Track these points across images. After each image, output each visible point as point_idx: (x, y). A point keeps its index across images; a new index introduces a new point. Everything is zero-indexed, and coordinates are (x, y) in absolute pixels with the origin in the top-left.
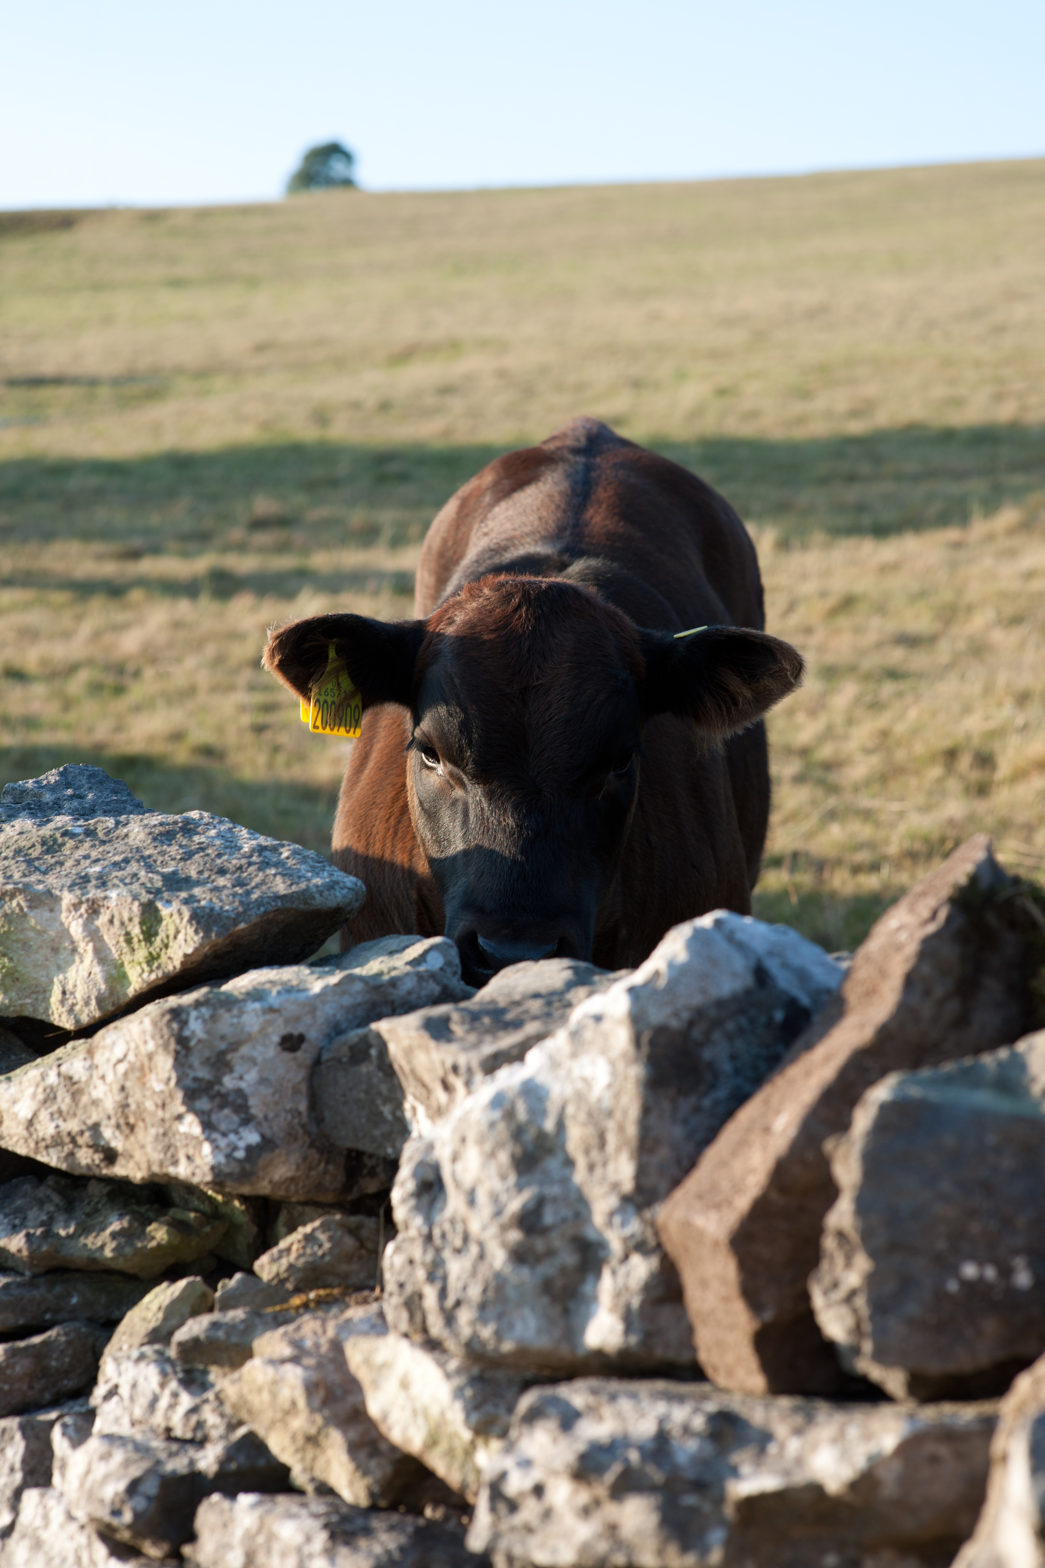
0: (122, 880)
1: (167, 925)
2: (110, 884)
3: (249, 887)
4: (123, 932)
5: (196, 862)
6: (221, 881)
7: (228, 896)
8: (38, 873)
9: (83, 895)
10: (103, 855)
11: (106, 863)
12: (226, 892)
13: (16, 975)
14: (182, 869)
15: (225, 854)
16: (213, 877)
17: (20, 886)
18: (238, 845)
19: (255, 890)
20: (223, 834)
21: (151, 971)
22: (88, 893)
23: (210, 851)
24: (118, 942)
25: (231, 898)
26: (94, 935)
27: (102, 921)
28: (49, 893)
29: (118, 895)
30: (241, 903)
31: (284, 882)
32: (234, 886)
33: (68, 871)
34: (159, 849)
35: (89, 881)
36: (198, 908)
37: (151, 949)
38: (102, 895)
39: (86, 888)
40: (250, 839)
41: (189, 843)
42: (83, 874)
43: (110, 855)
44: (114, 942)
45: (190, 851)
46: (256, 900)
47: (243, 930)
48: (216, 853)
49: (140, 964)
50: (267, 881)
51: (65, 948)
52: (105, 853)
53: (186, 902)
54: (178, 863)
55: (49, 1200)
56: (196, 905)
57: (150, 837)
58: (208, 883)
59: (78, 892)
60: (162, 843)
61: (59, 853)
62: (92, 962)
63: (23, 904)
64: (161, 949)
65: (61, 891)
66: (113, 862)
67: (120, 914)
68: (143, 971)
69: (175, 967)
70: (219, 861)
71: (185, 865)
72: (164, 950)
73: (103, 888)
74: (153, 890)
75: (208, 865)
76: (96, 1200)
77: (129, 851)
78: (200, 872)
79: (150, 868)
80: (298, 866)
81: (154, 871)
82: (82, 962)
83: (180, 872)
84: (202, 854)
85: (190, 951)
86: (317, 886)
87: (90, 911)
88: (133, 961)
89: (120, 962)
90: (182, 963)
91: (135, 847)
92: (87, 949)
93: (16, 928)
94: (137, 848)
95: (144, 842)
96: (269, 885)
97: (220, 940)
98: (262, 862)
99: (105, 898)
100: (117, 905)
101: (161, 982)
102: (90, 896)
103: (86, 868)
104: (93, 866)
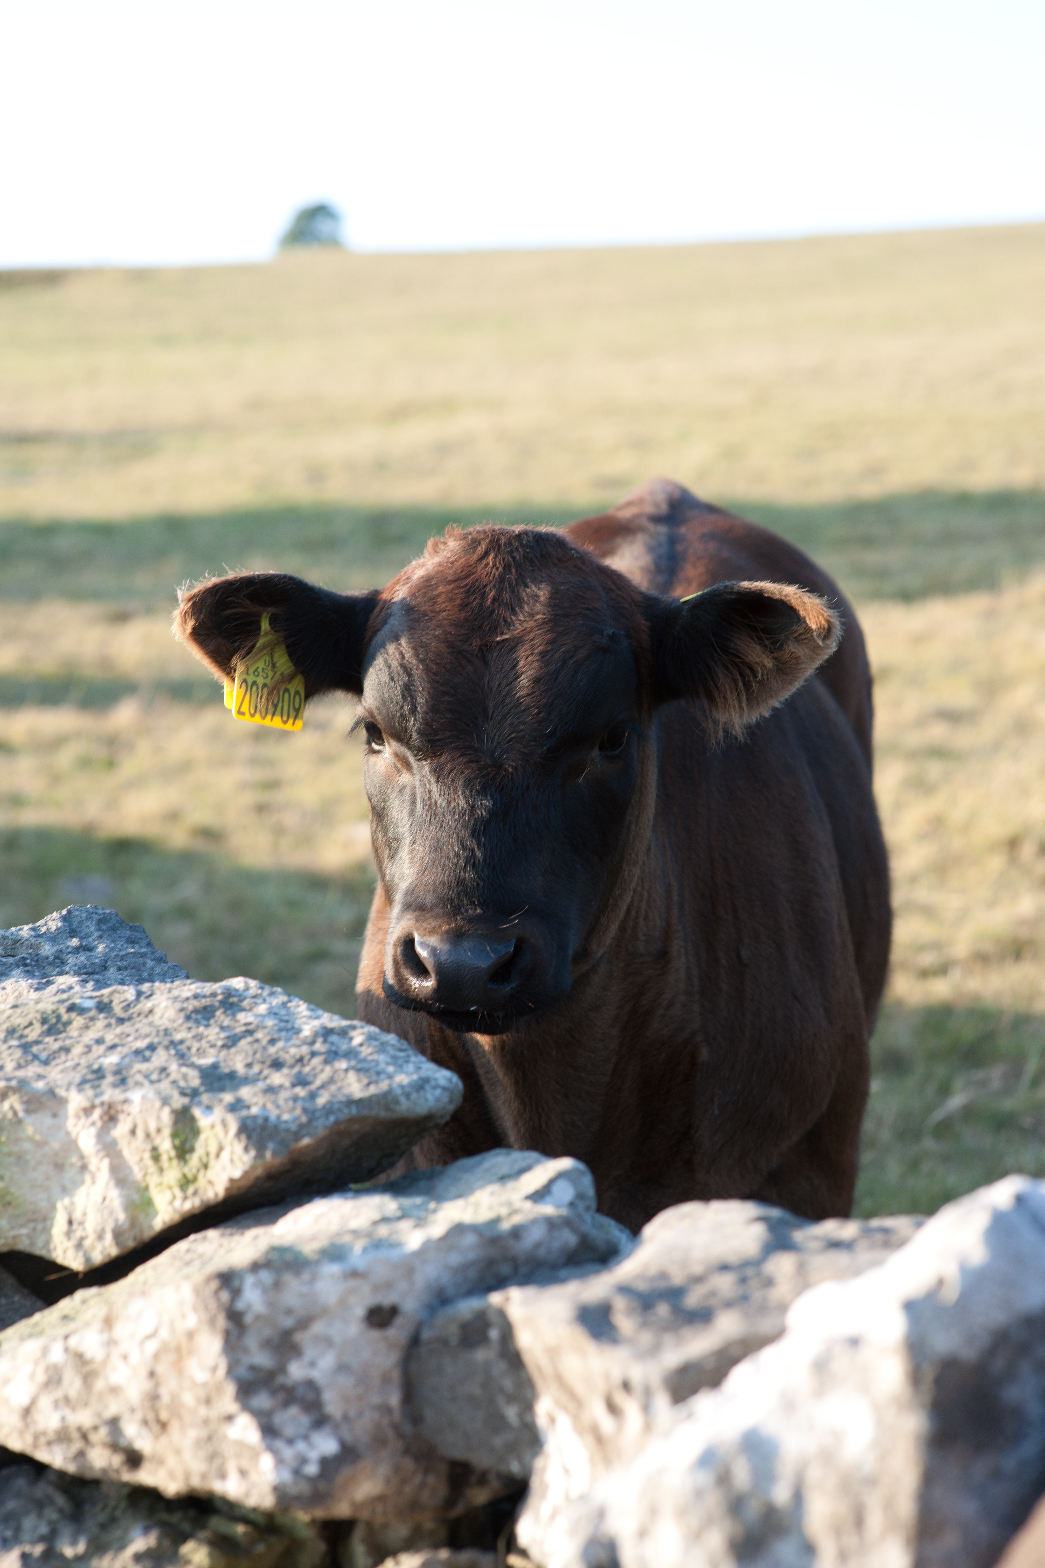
0: (147, 1076)
1: (207, 1140)
2: (131, 1082)
3: (313, 1087)
4: (149, 1147)
5: (242, 1051)
6: (277, 1078)
7: (286, 1100)
8: (36, 1063)
9: (96, 1096)
10: (121, 1039)
11: (125, 1050)
12: (284, 1095)
13: (8, 1198)
14: (225, 1061)
15: (279, 1039)
16: (266, 1072)
17: (14, 1083)
18: (296, 1026)
19: (322, 1092)
20: (276, 1010)
21: (185, 1198)
22: (102, 1094)
23: (259, 1035)
24: (141, 1160)
25: (291, 1103)
26: (110, 1149)
27: (120, 1131)
28: (51, 1093)
29: (143, 1098)
30: (305, 1110)
31: (359, 1081)
32: (294, 1085)
33: (76, 1061)
34: (194, 1032)
35: (103, 1077)
36: (248, 1117)
37: (186, 1170)
38: (121, 1097)
39: (99, 1086)
40: (310, 1017)
41: (232, 1023)
42: (96, 1067)
43: (130, 1039)
44: (137, 1158)
45: (235, 1035)
46: (324, 1107)
47: (307, 1146)
48: (268, 1038)
49: (170, 1188)
50: (336, 1078)
51: (72, 1165)
52: (124, 1036)
53: (234, 1108)
54: (219, 1052)
55: (50, 1501)
56: (244, 1113)
57: (182, 1014)
58: (258, 1080)
59: (90, 1093)
60: (198, 1022)
61: (63, 1035)
62: (108, 1183)
63: (19, 1107)
64: (198, 1170)
65: (68, 1089)
66: (134, 1049)
67: (145, 1123)
68: (174, 1197)
69: (216, 1195)
70: (272, 1050)
71: (228, 1054)
72: (202, 1172)
73: (122, 1088)
74: (188, 1091)
75: (258, 1056)
76: (112, 1503)
77: (154, 1033)
78: (249, 1066)
79: (182, 1057)
80: (375, 1057)
81: (188, 1063)
82: (94, 1182)
83: (222, 1064)
84: (249, 1039)
85: (237, 1174)
86: (402, 1087)
87: (106, 1118)
88: (161, 1184)
89: (143, 1185)
90: (227, 1190)
91: (162, 1028)
92: (101, 1167)
93: (8, 1138)
94: (166, 1030)
95: (174, 1021)
96: (339, 1084)
97: (278, 1161)
98: (329, 1052)
99: (126, 1101)
100: (141, 1111)
101: (197, 1211)
102: (106, 1097)
103: (100, 1057)
104: (108, 1053)
